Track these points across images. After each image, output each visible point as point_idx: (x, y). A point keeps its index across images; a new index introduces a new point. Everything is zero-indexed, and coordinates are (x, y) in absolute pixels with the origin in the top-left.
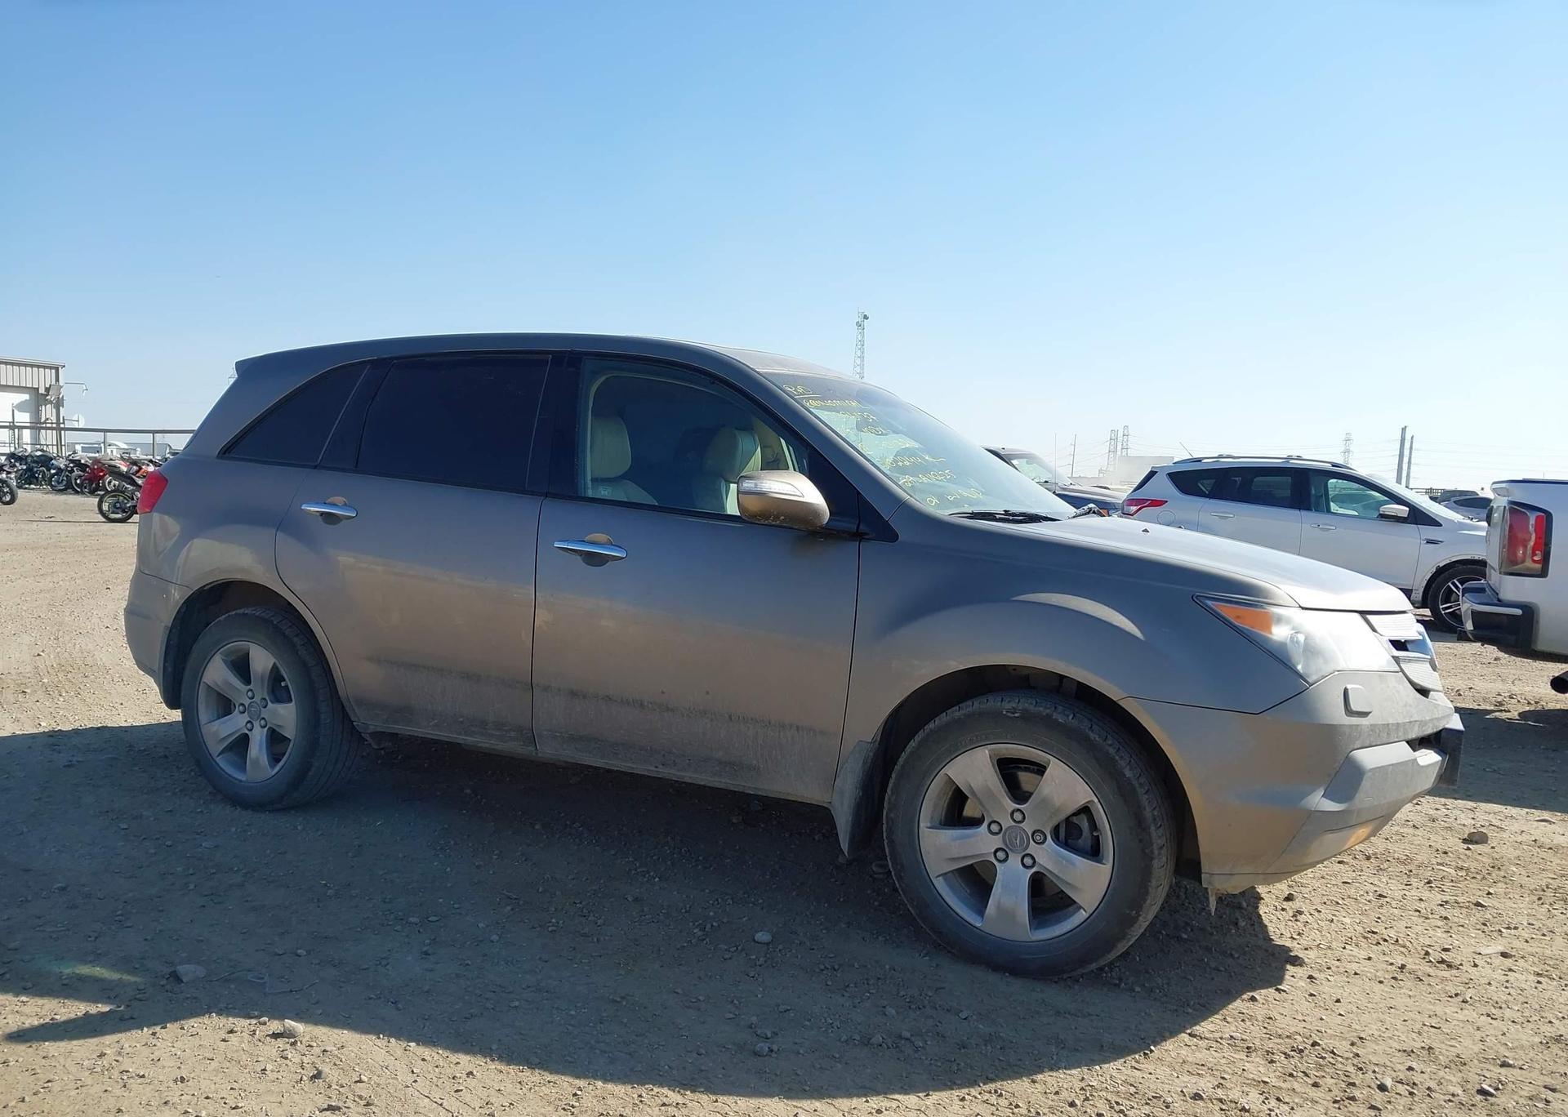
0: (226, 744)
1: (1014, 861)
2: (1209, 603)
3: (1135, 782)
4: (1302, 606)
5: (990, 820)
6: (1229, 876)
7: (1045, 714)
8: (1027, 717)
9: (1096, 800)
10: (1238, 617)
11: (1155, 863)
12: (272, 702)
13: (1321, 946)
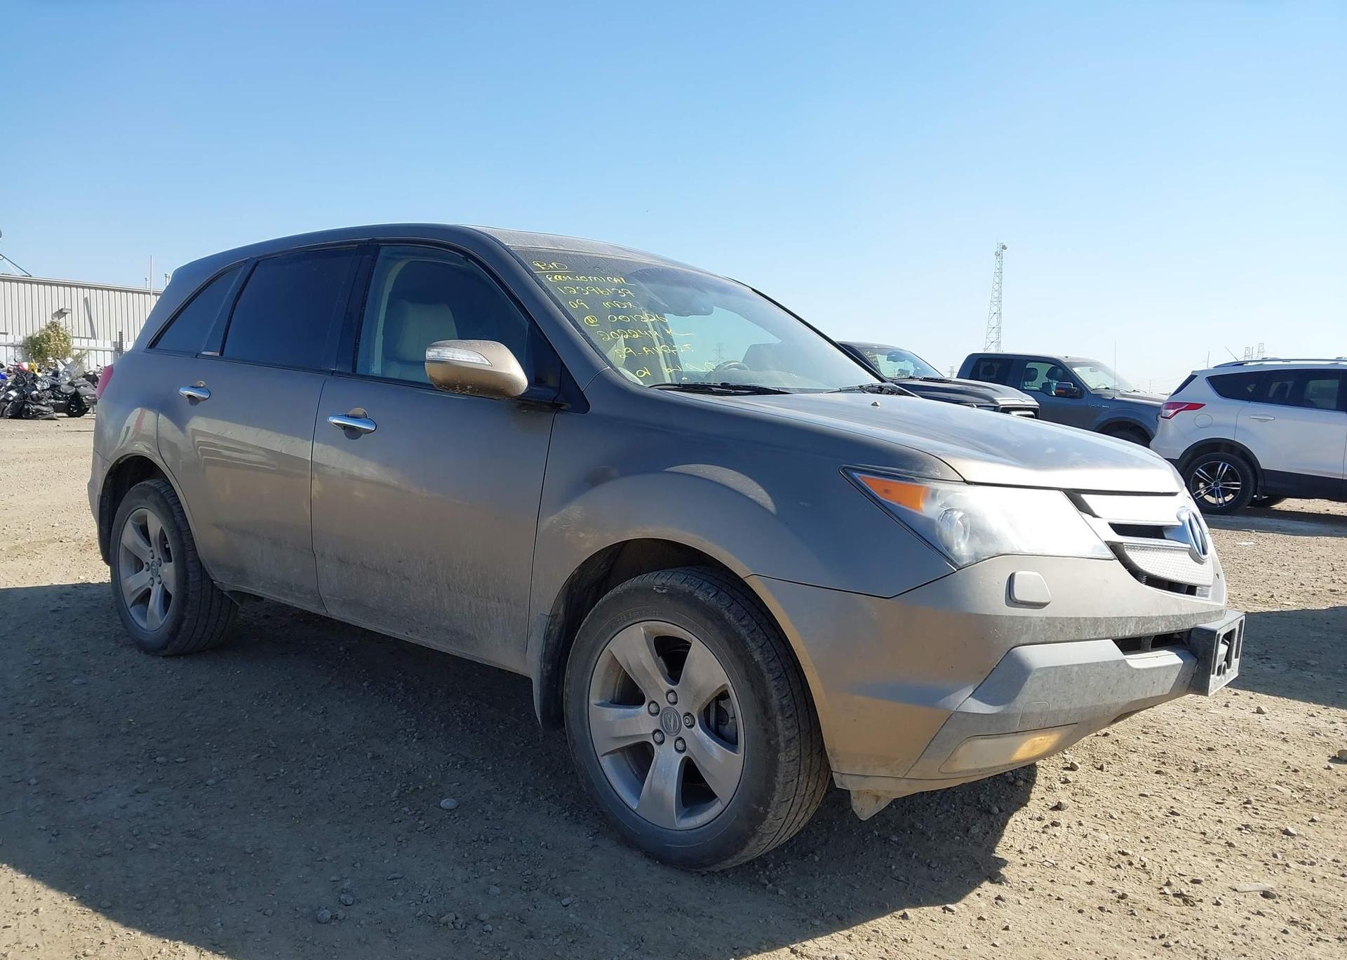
0: (136, 596)
1: (669, 744)
2: (856, 475)
3: (764, 668)
4: (967, 479)
5: (650, 700)
6: (862, 778)
7: (687, 591)
8: (673, 594)
9: (730, 685)
10: (886, 491)
11: (782, 757)
12: (164, 561)
13: (1046, 863)
